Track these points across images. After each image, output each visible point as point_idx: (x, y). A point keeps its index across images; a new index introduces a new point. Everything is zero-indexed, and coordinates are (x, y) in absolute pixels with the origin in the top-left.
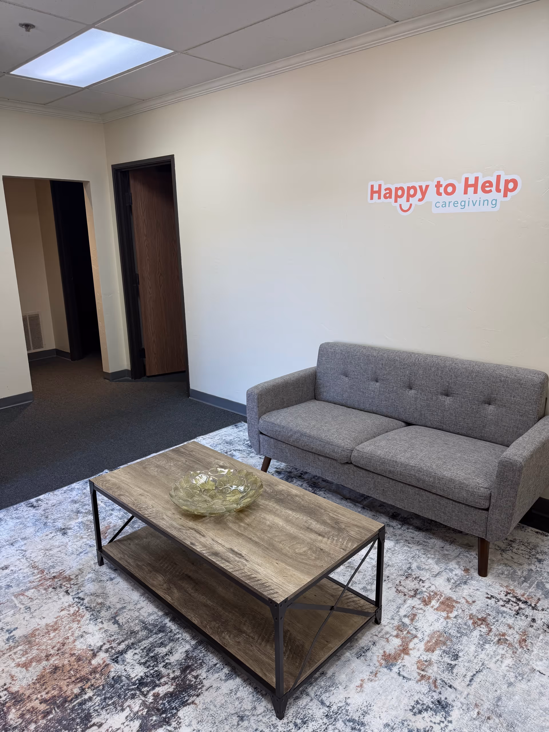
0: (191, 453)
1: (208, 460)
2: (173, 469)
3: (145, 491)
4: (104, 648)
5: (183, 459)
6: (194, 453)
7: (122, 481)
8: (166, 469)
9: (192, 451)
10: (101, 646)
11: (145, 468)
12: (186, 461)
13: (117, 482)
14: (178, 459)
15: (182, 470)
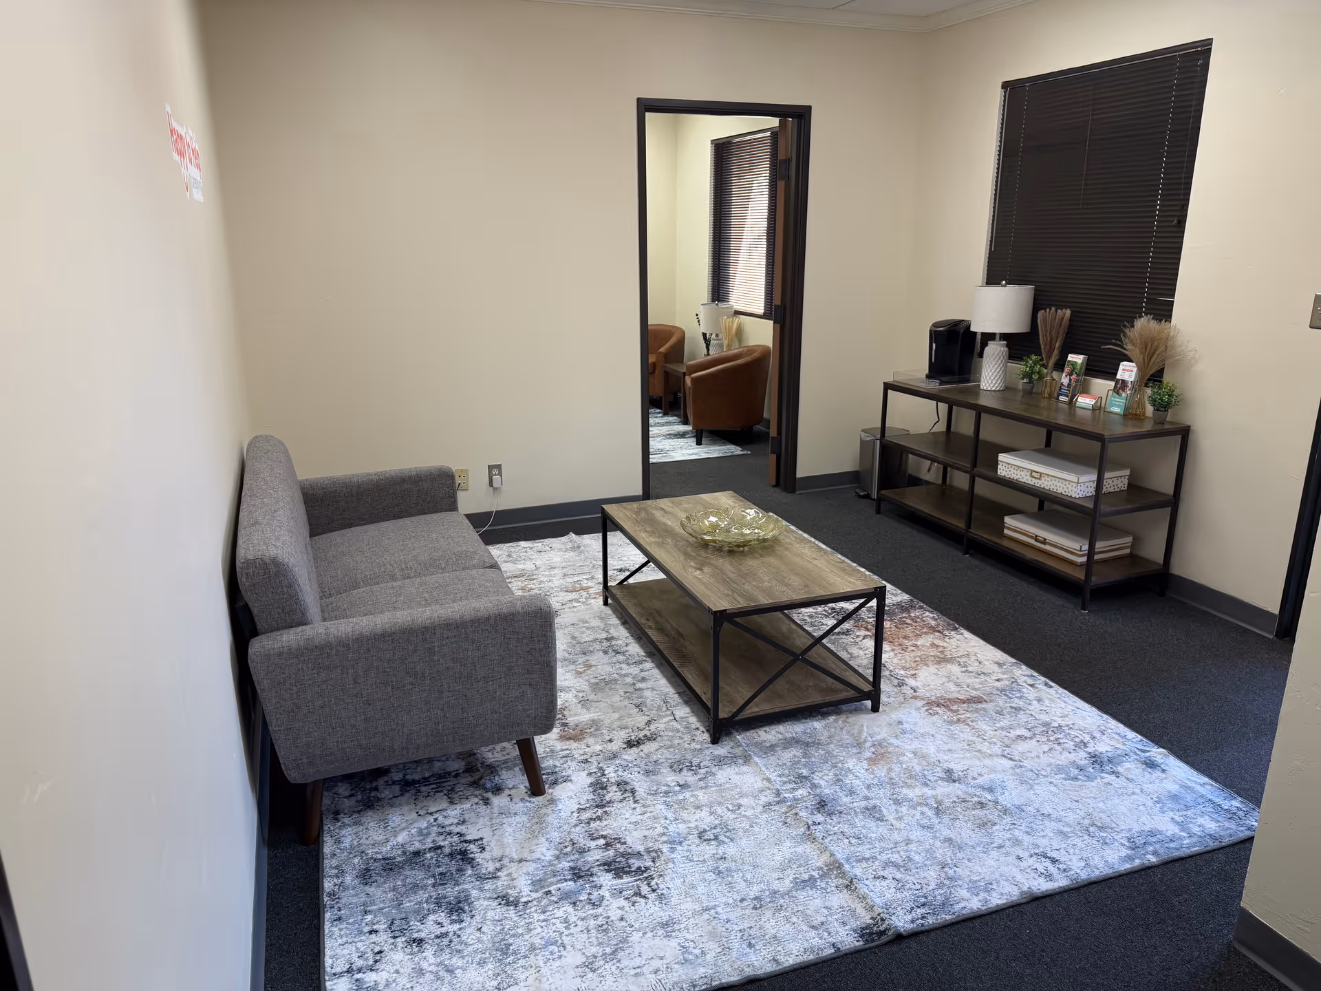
0: (730, 593)
1: (712, 580)
2: (767, 578)
3: (811, 562)
4: (861, 638)
5: (747, 587)
6: (726, 592)
7: (839, 576)
8: (777, 580)
9: (727, 595)
10: (863, 639)
11: (806, 586)
12: (744, 584)
13: (846, 577)
14: (754, 588)
15: (755, 575)
